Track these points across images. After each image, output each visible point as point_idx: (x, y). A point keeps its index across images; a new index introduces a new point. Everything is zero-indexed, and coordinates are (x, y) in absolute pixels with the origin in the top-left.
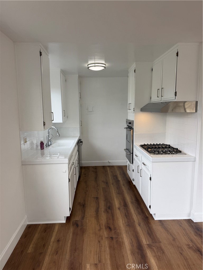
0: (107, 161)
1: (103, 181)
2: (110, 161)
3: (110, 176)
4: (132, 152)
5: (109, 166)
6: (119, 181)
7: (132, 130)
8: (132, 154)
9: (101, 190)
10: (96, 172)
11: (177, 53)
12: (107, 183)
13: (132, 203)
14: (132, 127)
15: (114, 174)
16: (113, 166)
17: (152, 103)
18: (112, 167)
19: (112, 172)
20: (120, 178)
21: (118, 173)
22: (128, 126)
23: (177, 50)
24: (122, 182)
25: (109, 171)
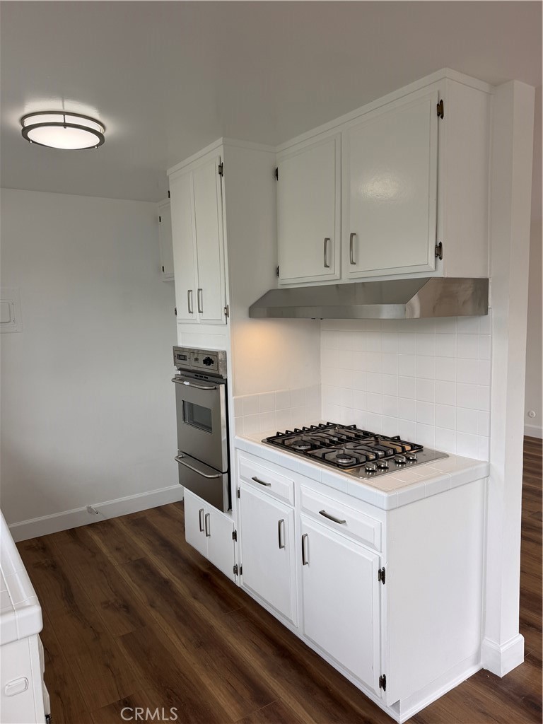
0: (84, 508)
1: (107, 605)
2: (94, 506)
3: (120, 570)
4: (225, 469)
5: (92, 526)
6: (166, 583)
7: (223, 385)
8: (225, 476)
9: (123, 650)
10: (54, 566)
11: (440, 107)
12: (127, 607)
13: (274, 671)
14: (221, 377)
15: (134, 558)
16: (108, 524)
17: (280, 287)
18: (105, 526)
19: (118, 549)
20: (166, 571)
21: (143, 546)
22: (180, 369)
23: (437, 94)
24: (182, 586)
25: (105, 550)
